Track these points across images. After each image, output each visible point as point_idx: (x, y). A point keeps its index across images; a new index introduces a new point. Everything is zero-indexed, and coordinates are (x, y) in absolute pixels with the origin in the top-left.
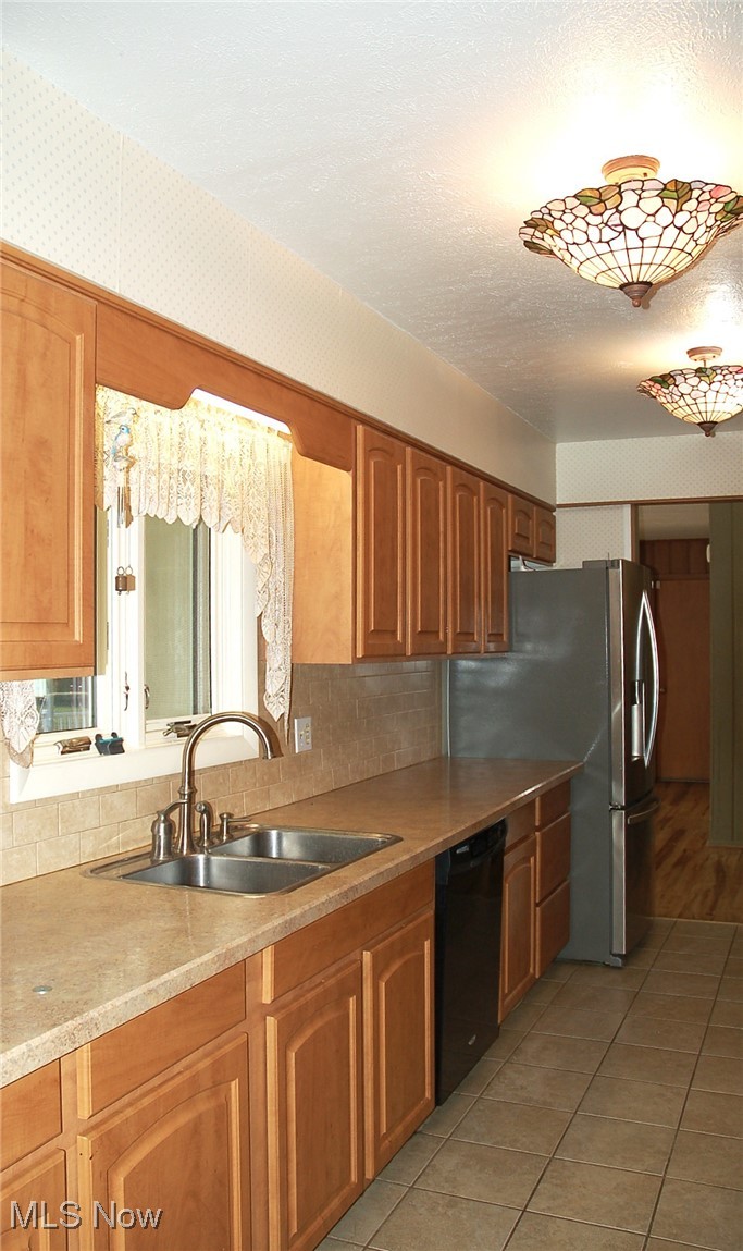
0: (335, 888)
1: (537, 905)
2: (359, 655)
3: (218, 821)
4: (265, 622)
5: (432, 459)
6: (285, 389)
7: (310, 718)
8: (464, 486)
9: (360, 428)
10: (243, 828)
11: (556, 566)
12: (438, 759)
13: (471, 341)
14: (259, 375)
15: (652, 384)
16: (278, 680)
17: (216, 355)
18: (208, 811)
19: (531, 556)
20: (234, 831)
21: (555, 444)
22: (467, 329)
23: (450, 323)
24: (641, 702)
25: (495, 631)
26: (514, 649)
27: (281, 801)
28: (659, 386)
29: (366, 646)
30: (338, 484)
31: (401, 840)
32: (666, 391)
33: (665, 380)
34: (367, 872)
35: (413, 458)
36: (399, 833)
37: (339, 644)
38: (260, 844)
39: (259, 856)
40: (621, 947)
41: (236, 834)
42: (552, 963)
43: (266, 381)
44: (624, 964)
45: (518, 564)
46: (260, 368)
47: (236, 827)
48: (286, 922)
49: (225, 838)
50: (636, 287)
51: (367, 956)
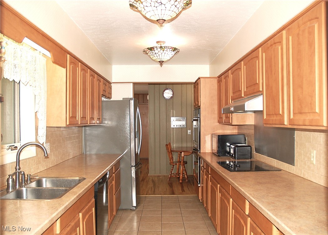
0: (75, 195)
1: (114, 194)
2: (68, 124)
3: (26, 176)
4: (38, 114)
5: (86, 67)
6: (49, 41)
7: (49, 143)
8: (92, 75)
9: (68, 55)
10: (33, 179)
11: (111, 99)
12: (82, 154)
13: (98, 33)
14: (43, 35)
15: (147, 49)
16: (42, 132)
17: (31, 26)
18: (24, 174)
19: (106, 97)
20: (31, 179)
21: (112, 65)
22: (99, 29)
23: (94, 27)
24: (137, 137)
25: (99, 118)
26: (103, 123)
27: (42, 169)
28: (149, 50)
29: (70, 121)
30: (61, 72)
31: (85, 179)
32: (151, 52)
33: (151, 49)
34: (81, 189)
35: (81, 66)
36: (84, 177)
37: (61, 120)
38: (39, 183)
39: (39, 187)
40: (135, 204)
41: (32, 180)
42: (117, 210)
43: (44, 37)
44: (136, 209)
45: (104, 99)
46: (44, 33)
47: (31, 178)
48: (65, 207)
49: (29, 182)
50: (161, 21)
51: (81, 214)
